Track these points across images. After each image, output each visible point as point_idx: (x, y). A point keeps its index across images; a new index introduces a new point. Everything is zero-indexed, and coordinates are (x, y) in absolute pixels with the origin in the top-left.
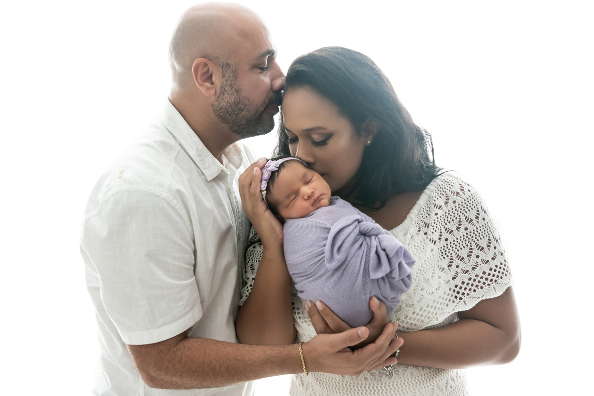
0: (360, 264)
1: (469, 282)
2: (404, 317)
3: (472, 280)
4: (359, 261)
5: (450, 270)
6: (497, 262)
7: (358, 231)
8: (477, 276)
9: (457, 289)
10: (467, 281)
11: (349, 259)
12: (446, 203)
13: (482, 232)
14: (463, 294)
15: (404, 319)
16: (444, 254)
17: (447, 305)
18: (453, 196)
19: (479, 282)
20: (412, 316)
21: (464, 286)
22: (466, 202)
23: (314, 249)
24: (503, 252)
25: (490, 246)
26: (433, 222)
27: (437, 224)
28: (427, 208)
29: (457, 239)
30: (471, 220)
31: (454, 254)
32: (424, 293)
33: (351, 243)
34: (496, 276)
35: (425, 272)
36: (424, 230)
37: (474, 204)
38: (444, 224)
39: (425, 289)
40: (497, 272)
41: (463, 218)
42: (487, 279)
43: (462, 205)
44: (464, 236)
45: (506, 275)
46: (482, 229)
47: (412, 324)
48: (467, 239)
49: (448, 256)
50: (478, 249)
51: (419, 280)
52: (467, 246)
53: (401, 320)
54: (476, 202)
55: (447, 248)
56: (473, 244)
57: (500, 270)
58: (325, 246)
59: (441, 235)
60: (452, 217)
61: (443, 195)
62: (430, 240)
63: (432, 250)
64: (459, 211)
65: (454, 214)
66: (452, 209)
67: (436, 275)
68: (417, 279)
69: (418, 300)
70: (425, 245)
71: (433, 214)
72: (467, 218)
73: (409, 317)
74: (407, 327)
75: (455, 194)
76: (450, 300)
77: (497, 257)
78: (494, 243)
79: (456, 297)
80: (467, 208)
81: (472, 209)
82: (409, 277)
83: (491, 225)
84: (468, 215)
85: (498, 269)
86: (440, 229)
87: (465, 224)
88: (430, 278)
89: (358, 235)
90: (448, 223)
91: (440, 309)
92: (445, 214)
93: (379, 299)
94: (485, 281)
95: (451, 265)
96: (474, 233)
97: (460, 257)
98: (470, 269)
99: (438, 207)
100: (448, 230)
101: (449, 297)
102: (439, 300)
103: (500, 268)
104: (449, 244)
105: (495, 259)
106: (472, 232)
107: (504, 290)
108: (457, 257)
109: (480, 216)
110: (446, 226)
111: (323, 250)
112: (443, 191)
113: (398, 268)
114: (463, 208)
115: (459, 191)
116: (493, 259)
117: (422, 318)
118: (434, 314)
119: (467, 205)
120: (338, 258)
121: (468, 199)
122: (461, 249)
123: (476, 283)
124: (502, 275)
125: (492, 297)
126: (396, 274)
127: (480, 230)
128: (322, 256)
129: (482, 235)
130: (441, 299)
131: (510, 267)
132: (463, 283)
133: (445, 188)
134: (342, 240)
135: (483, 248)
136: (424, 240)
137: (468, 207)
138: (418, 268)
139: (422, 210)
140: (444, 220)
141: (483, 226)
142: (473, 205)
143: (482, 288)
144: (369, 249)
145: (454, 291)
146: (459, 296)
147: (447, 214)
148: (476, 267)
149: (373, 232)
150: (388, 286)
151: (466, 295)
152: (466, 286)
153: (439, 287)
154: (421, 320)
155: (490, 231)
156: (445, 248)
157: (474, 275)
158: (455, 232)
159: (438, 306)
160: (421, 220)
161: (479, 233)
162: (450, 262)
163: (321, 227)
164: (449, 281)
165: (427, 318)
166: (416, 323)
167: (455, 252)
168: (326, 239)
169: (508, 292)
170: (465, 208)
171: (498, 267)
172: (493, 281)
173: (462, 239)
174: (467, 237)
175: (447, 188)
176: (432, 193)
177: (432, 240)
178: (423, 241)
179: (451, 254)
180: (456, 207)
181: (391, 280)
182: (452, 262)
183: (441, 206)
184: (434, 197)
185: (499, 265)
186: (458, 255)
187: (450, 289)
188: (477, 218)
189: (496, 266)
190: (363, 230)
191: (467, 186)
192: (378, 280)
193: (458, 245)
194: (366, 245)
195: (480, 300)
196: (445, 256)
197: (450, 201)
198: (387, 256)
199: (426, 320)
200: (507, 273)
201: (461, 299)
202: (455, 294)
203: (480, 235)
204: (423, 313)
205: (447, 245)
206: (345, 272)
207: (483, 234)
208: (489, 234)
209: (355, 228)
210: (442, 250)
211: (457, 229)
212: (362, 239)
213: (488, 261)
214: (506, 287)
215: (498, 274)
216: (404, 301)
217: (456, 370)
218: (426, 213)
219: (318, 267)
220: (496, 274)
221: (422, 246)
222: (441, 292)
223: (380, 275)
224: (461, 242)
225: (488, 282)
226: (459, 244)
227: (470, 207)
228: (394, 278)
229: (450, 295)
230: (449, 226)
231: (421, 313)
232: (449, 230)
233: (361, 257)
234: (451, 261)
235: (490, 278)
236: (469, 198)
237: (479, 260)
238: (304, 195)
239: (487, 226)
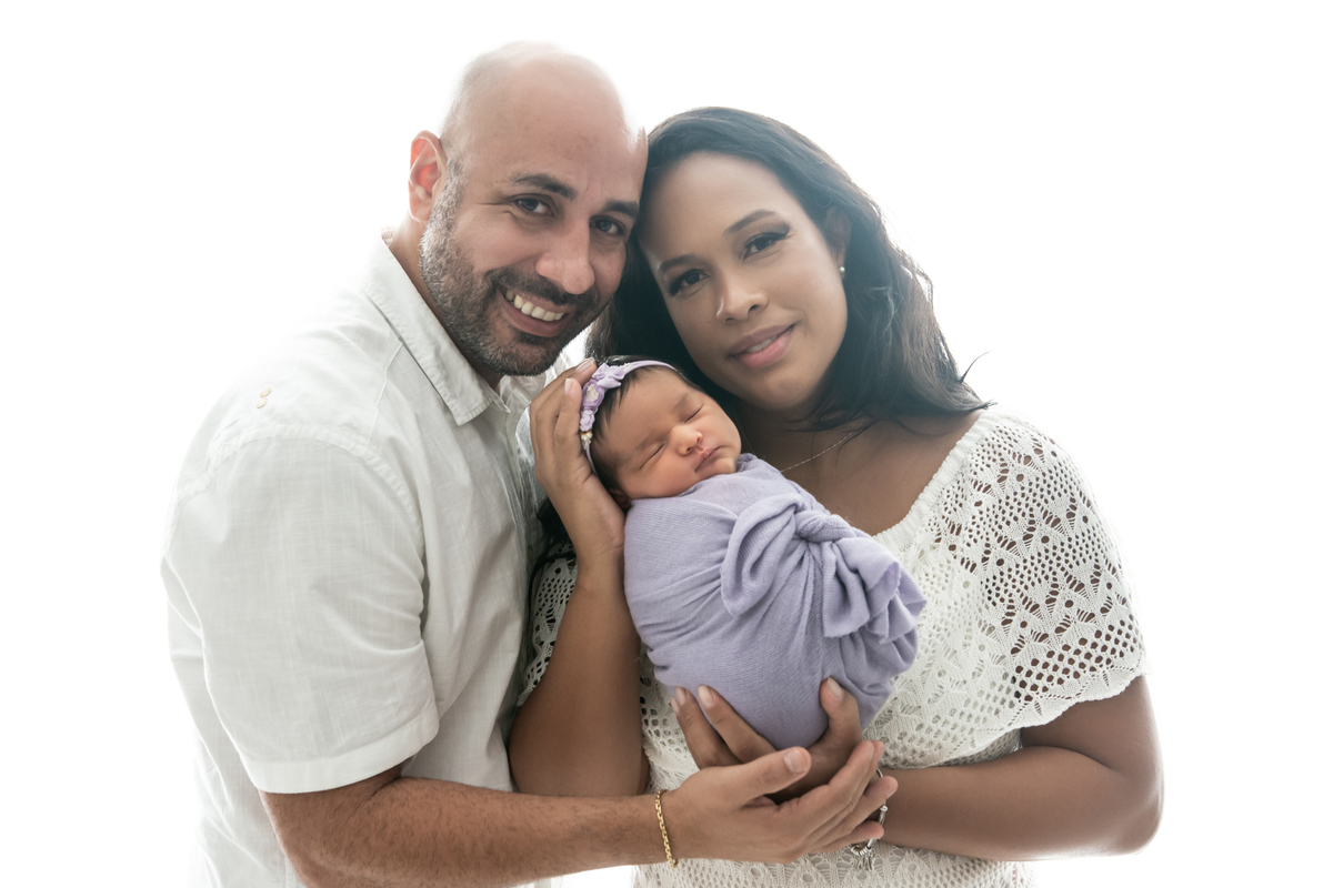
0: (803, 602)
1: (1048, 660)
2: (897, 735)
3: (1056, 657)
4: (800, 595)
5: (1006, 631)
6: (1113, 617)
7: (793, 532)
8: (1066, 648)
9: (1021, 677)
11: (776, 591)
12: (1001, 479)
13: (1081, 549)
14: (1034, 688)
15: (897, 740)
16: (993, 596)
17: (997, 712)
18: (1017, 465)
19: (1071, 661)
20: (915, 733)
21: (1037, 670)
22: (1047, 478)
23: (696, 568)
24: (1128, 598)
25: (1098, 581)
26: (971, 520)
27: (978, 526)
28: (956, 490)
29: (1025, 561)
30: (1058, 520)
31: (1016, 596)
32: (944, 681)
33: (779, 556)
35: (949, 634)
36: (948, 538)
37: (1064, 483)
38: (996, 527)
39: (948, 672)
40: (1112, 640)
41: (1038, 514)
42: (1088, 656)
43: (1037, 486)
44: (1039, 554)
45: (1132, 650)
46: (1080, 541)
47: (914, 752)
48: (1047, 563)
49: (1002, 600)
50: (1071, 587)
51: (933, 652)
52: (1047, 578)
53: (891, 742)
54: (1068, 479)
55: (1002, 580)
56: (1060, 574)
57: (1119, 637)
58: (721, 560)
59: (987, 552)
60: (1015, 511)
61: (994, 460)
62: (962, 562)
63: (966, 584)
64: (1031, 497)
65: (1019, 504)
66: (1015, 493)
67: (973, 642)
68: (930, 648)
69: (931, 696)
70: (949, 572)
71: (970, 504)
72: (1048, 515)
73: (909, 735)
74: (902, 759)
75: (1022, 459)
76: (1003, 702)
77: (1113, 607)
78: (1106, 576)
79: (1018, 695)
80: (1049, 492)
81: (1060, 495)
82: (911, 636)
83: (1103, 533)
84: (1049, 507)
85: (1114, 635)
86: (985, 536)
87: (1043, 528)
88: (959, 647)
89: (793, 539)
90: (1004, 524)
91: (981, 721)
92: (997, 505)
93: (842, 685)
94: (1085, 661)
95: (1010, 621)
96: (1063, 550)
97: (1030, 603)
98: (1051, 632)
99: (982, 489)
100: (1004, 539)
101: (1003, 694)
102: (978, 699)
103: (1120, 632)
104: (1006, 572)
105: (1107, 611)
106: (1059, 547)
107: (1127, 683)
108: (1024, 603)
109: (1076, 512)
110: (999, 531)
111: (718, 569)
112: (995, 452)
113: (887, 613)
114: (1039, 493)
115: (1031, 453)
116: (1104, 610)
117: (940, 739)
118: (966, 732)
119: (1049, 486)
120: (753, 587)
122: (1033, 584)
123: (1064, 664)
124: (1124, 649)
125: (1100, 697)
126: (883, 628)
127: (1077, 543)
128: (716, 584)
129: (1081, 555)
130: (984, 696)
131: (1141, 632)
132: (1035, 662)
133: (1000, 446)
134: (761, 549)
135: (1081, 586)
136: (949, 562)
138: (932, 623)
139: (945, 493)
140: (996, 517)
141: (1083, 535)
142: (1062, 486)
143: (1077, 675)
144: (820, 569)
145: (1014, 680)
146: (1027, 691)
147: (1003, 504)
148: (1064, 627)
149: (825, 534)
150: (863, 655)
151: (1040, 690)
152: (1042, 671)
153: (980, 670)
154: (936, 744)
155: (1099, 547)
156: (998, 582)
157: (1061, 646)
158: (1021, 545)
159: (976, 713)
160: (943, 517)
161: (1074, 551)
162: (1008, 614)
163: (713, 518)
164: (1003, 657)
165: (950, 739)
166: (924, 750)
167: (1018, 591)
168: (725, 545)
169: (1136, 686)
170: (1045, 493)
171: (1115, 631)
172: (1104, 662)
173: (1035, 561)
174: (1047, 558)
175: (1003, 445)
176: (970, 456)
177: (966, 561)
178: (945, 564)
179: (1010, 595)
180: (1023, 488)
181: (871, 642)
182: (1013, 614)
183: (989, 486)
184: (974, 466)
185: (1118, 626)
186: (1026, 598)
187: (1005, 676)
188: (1071, 515)
189: (1111, 628)
190: (803, 529)
192: (840, 640)
193: (1026, 575)
194: (813, 562)
195: (1071, 703)
196: (997, 600)
197: (1011, 476)
198: (863, 584)
199: (948, 744)
200: (1134, 645)
201: (1029, 698)
202: (1016, 687)
203: (1077, 555)
204: (941, 729)
205: (1002, 574)
206: (767, 620)
207: (1084, 552)
208: (1096, 554)
209: (787, 524)
210: (990, 585)
211: (1025, 538)
212: (800, 548)
213: (1092, 615)
214: (1132, 677)
215: (1115, 646)
216: (900, 698)
217: (1013, 863)
218: (954, 502)
219: (704, 608)
220: (1111, 644)
221: (943, 576)
222: (983, 682)
223: (845, 628)
224: (1032, 569)
225: (1092, 662)
226: (1029, 572)
228: (876, 637)
229: (1004, 690)
230: (1006, 531)
231: (935, 727)
232: (1006, 541)
233: (803, 585)
234: (1010, 611)
235: (1096, 653)
236: (1053, 470)
237: (1072, 612)
238: (680, 444)
239: (1092, 536)
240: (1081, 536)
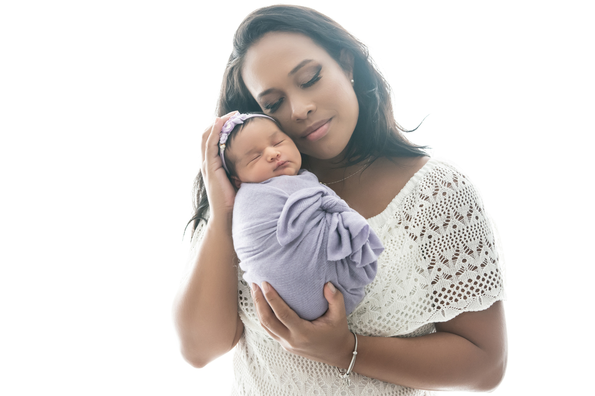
0: (317, 242)
1: (450, 289)
2: (368, 321)
3: (455, 287)
4: (316, 239)
5: (430, 273)
6: (487, 269)
7: (319, 206)
8: (461, 283)
9: (436, 296)
10: (448, 288)
11: (304, 235)
12: (435, 194)
13: (473, 233)
14: (442, 302)
15: (367, 324)
16: (425, 254)
17: (422, 314)
18: (443, 187)
19: (463, 290)
20: (377, 321)
21: (445, 293)
22: (459, 195)
23: (265, 220)
24: (496, 260)
25: (481, 250)
26: (417, 214)
27: (420, 217)
28: (411, 198)
29: (443, 237)
30: (462, 217)
31: (437, 255)
32: (395, 295)
33: (307, 218)
34: (483, 286)
35: (399, 272)
36: (405, 222)
37: (467, 198)
38: (430, 219)
39: (397, 291)
40: (486, 281)
41: (452, 213)
42: (472, 288)
43: (453, 199)
44: (451, 234)
45: (496, 287)
46: (473, 229)
47: (376, 330)
48: (454, 239)
49: (429, 256)
50: (466, 252)
51: (390, 280)
52: (454, 246)
54: (470, 196)
55: (430, 246)
56: (461, 245)
57: (489, 280)
58: (278, 217)
59: (424, 231)
60: (440, 211)
61: (432, 184)
62: (410, 235)
63: (411, 247)
64: (449, 204)
65: (443, 207)
66: (441, 202)
67: (412, 276)
69: (387, 303)
70: (403, 240)
71: (417, 206)
72: (457, 214)
73: (374, 322)
75: (446, 184)
76: (425, 308)
77: (488, 264)
78: (485, 248)
79: (434, 306)
80: (459, 202)
81: (464, 204)
82: (374, 265)
83: (485, 226)
84: (459, 210)
85: (487, 278)
86: (423, 223)
87: (454, 221)
88: (404, 279)
89: (318, 210)
90: (434, 217)
91: (412, 318)
92: (431, 207)
93: (336, 287)
94: (470, 291)
95: (432, 267)
96: (463, 233)
97: (444, 259)
98: (454, 274)
99: (424, 198)
100: (433, 225)
101: (425, 305)
102: (412, 306)
103: (490, 277)
104: (432, 242)
105: (484, 266)
106: (462, 231)
107: (491, 304)
108: (440, 259)
109: (472, 214)
110: (431, 221)
111: (277, 221)
112: (433, 180)
113: (361, 251)
114: (453, 202)
115: (451, 181)
116: (482, 265)
117: (389, 325)
118: (404, 323)
119: (459, 199)
120: (293, 231)
121: (461, 192)
122: (446, 249)
123: (459, 291)
124: (491, 286)
125: (476, 310)
126: (358, 259)
127: (471, 230)
128: (274, 229)
129: (473, 236)
130: (415, 305)
131: (502, 278)
132: (444, 289)
133: (435, 177)
134: (299, 213)
135: (472, 252)
136: (404, 235)
137: (460, 201)
138: (391, 265)
139: (406, 199)
140: (430, 213)
141: (475, 226)
142: (466, 200)
143: (465, 298)
144: (328, 227)
145: (432, 298)
146: (438, 304)
147: (434, 207)
148: (461, 273)
149: (336, 208)
150: (347, 272)
151: (445, 304)
152: (447, 294)
153: (414, 291)
154: (387, 327)
155: (483, 233)
156: (428, 247)
157: (458, 282)
158: (441, 229)
159: (410, 313)
160: (403, 212)
161: (469, 234)
162: (431, 264)
163: (277, 196)
164: (427, 285)
165: (395, 326)
166: (381, 330)
167: (438, 252)
168: (281, 210)
169: (497, 306)
170: (457, 203)
171: (488, 276)
172: (480, 292)
173: (448, 237)
174: (455, 236)
175: (438, 176)
176: (420, 181)
177: (412, 235)
178: (402, 236)
179: (434, 254)
180: (445, 199)
181: (352, 266)
182: (434, 264)
183: (428, 197)
184: (421, 186)
185: (489, 274)
186: (442, 256)
187: (427, 296)
188: (469, 215)
189: (486, 275)
190: (325, 205)
191: (462, 177)
192: (336, 263)
193: (443, 244)
194: (325, 223)
195: (461, 312)
196: (427, 256)
197: (440, 193)
198: (350, 235)
199: (394, 328)
200: (497, 285)
201: (439, 308)
202: (433, 301)
203: (471, 236)
204: (391, 320)
205: (430, 243)
206: (299, 249)
207: (474, 235)
208: (481, 236)
209: (316, 201)
210: (424, 248)
211: (444, 225)
212: (321, 215)
213: (476, 268)
214: (494, 301)
215: (487, 284)
218: (410, 204)
220: (484, 283)
221: (400, 241)
222: (415, 298)
223: (339, 257)
224: (446, 241)
225: (474, 292)
226: (445, 243)
227: (462, 201)
228: (355, 263)
229: (426, 303)
230: (435, 221)
231: (388, 319)
232: (434, 226)
233: (318, 234)
234: (433, 262)
235: (476, 287)
236: (462, 191)
237: (466, 265)
238: (268, 156)
239: (480, 226)
240: (473, 226)
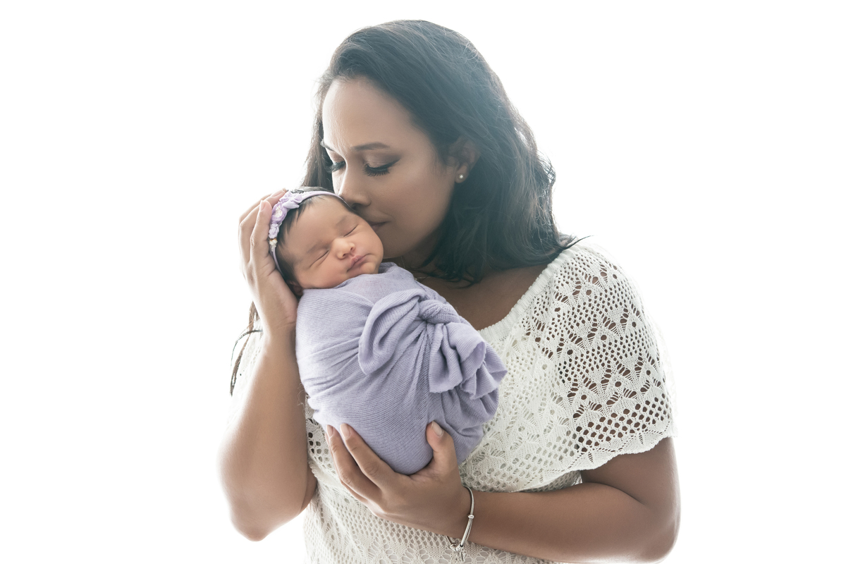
0: (415, 368)
1: (600, 423)
2: (487, 470)
3: (606, 421)
4: (413, 363)
5: (571, 401)
6: (649, 395)
7: (416, 315)
8: (614, 415)
9: (581, 434)
10: (596, 422)
11: (396, 358)
12: (576, 293)
13: (629, 345)
14: (589, 442)
16: (563, 376)
17: (561, 458)
18: (587, 283)
19: (617, 425)
20: (500, 470)
21: (592, 430)
22: (608, 294)
23: (342, 339)
24: (662, 381)
25: (640, 369)
26: (551, 321)
27: (556, 326)
28: (544, 298)
29: (588, 352)
30: (614, 324)
31: (579, 377)
32: (523, 434)
33: (400, 334)
34: (644, 419)
35: (529, 402)
36: (535, 333)
37: (620, 298)
38: (569, 327)
39: (526, 428)
40: (648, 412)
41: (600, 319)
42: (629, 422)
43: (601, 299)
44: (599, 348)
45: (662, 419)
46: (629, 340)
47: (499, 483)
48: (604, 354)
49: (569, 379)
50: (620, 372)
51: (516, 413)
52: (603, 365)
53: (482, 475)
54: (624, 295)
55: (570, 365)
56: (613, 363)
57: (653, 409)
58: (360, 335)
59: (561, 345)
60: (583, 316)
61: (572, 279)
62: (543, 350)
64: (596, 307)
65: (587, 311)
66: (585, 304)
67: (546, 407)
68: (514, 411)
69: (512, 445)
70: (534, 357)
71: (552, 309)
72: (607, 320)
73: (495, 471)
74: (490, 487)
75: (591, 279)
77: (650, 387)
78: (647, 365)
79: (577, 447)
80: (609, 304)
81: (616, 306)
82: (494, 394)
83: (646, 335)
84: (609, 315)
85: (649, 408)
86: (560, 333)
87: (602, 330)
88: (535, 411)
89: (415, 321)
90: (575, 325)
91: (548, 464)
92: (571, 311)
93: (442, 427)
94: (627, 425)
95: (574, 394)
96: (616, 346)
97: (590, 382)
98: (604, 403)
99: (561, 299)
100: (574, 336)
101: (566, 446)
102: (547, 448)
103: (654, 406)
104: (574, 360)
105: (646, 390)
106: (614, 343)
107: (656, 442)
108: (585, 382)
109: (628, 319)
110: (571, 330)
111: (358, 340)
112: (573, 273)
113: (475, 377)
114: (601, 304)
115: (598, 275)
116: (643, 390)
117: (517, 475)
118: (537, 471)
119: (609, 299)
120: (380, 354)
121: (611, 289)
122: (592, 369)
123: (612, 427)
124: (656, 418)
125: (636, 452)
126: (472, 388)
127: (627, 341)
128: (355, 351)
129: (629, 350)
130: (552, 447)
131: (670, 406)
132: (591, 425)
133: (576, 269)
134: (388, 327)
135: (628, 372)
136: (534, 350)
137: (611, 302)
138: (517, 393)
139: (536, 301)
140: (570, 319)
141: (632, 335)
142: (618, 300)
143: (620, 435)
144: (429, 345)
145: (575, 436)
146: (584, 444)
147: (575, 311)
148: (614, 401)
149: (440, 317)
150: (458, 407)
151: (593, 444)
152: (595, 431)
153: (550, 428)
154: (515, 478)
155: (643, 345)
156: (567, 366)
157: (610, 414)
158: (585, 341)
159: (545, 458)
160: (533, 318)
161: (624, 347)
162: (573, 389)
163: (356, 304)
164: (568, 419)
165: (525, 476)
166: (506, 482)
167: (581, 373)
168: (363, 324)
169: (664, 445)
170: (606, 304)
171: (651, 405)
172: (640, 427)
173: (595, 353)
174: (604, 351)
175: (579, 268)
176: (555, 275)
177: (545, 350)
178: (532, 351)
179: (575, 376)
180: (590, 300)
181: (464, 398)
182: (576, 390)
183: (567, 297)
184: (557, 282)
185: (652, 401)
186: (587, 379)
187: (568, 433)
188: (623, 321)
189: (648, 403)
190: (424, 313)
191: (613, 268)
192: (442, 395)
193: (588, 362)
194: (426, 339)
195: (615, 455)
196: (566, 379)
197: (583, 291)
198: (459, 358)
199: (523, 479)
200: (664, 416)
201: (584, 450)
202: (576, 441)
203: (626, 350)
204: (519, 468)
205: (570, 360)
206: (390, 379)
207: (631, 348)
208: (640, 350)
209: (412, 309)
210: (562, 368)
211: (589, 336)
212: (421, 326)
213: (634, 393)
214: (660, 438)
215: (650, 416)
216: (491, 444)
218: (541, 307)
219: (346, 368)
220: (646, 414)
221: (529, 360)
222: (551, 437)
223: (445, 387)
224: (593, 358)
225: (632, 427)
226: (590, 360)
227: (614, 302)
228: (468, 394)
229: (567, 443)
230: (576, 330)
231: (514, 467)
232: (575, 338)
233: (415, 356)
234: (574, 387)
235: (635, 420)
236: (613, 288)
237: (620, 390)
238: (338, 251)
239: (638, 336)
240: (630, 336)
